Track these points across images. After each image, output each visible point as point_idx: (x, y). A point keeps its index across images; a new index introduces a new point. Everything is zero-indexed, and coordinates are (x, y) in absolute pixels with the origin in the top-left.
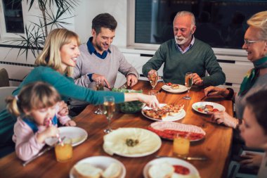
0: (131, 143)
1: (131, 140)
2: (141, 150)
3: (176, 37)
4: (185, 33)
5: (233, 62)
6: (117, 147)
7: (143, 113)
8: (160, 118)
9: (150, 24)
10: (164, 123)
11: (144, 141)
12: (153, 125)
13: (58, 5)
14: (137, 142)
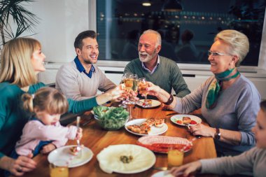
0: (125, 159)
1: (125, 157)
2: (137, 166)
3: (140, 53)
4: (148, 50)
5: (194, 76)
6: (113, 165)
7: (126, 128)
8: (146, 132)
9: (105, 42)
10: (151, 138)
11: (137, 156)
12: (140, 140)
13: (18, 22)
14: (131, 158)
